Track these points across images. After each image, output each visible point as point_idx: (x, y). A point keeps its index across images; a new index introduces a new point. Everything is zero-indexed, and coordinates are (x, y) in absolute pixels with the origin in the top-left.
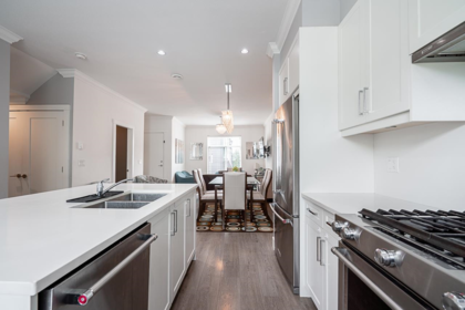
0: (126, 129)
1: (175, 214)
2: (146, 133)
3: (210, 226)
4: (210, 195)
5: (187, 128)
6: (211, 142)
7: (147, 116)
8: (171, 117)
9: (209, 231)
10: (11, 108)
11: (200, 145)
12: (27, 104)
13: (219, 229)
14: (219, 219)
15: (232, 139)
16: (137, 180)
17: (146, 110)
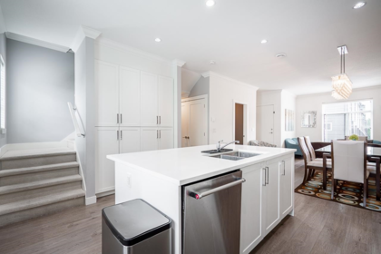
0: (242, 105)
1: (266, 170)
2: (258, 106)
3: (316, 192)
4: (318, 162)
5: (298, 98)
6: (326, 109)
7: (259, 93)
8: (280, 91)
9: (314, 196)
10: (182, 100)
11: (314, 113)
12: (189, 97)
13: (328, 197)
14: (328, 188)
15: (363, 103)
16: (251, 144)
17: (257, 88)
